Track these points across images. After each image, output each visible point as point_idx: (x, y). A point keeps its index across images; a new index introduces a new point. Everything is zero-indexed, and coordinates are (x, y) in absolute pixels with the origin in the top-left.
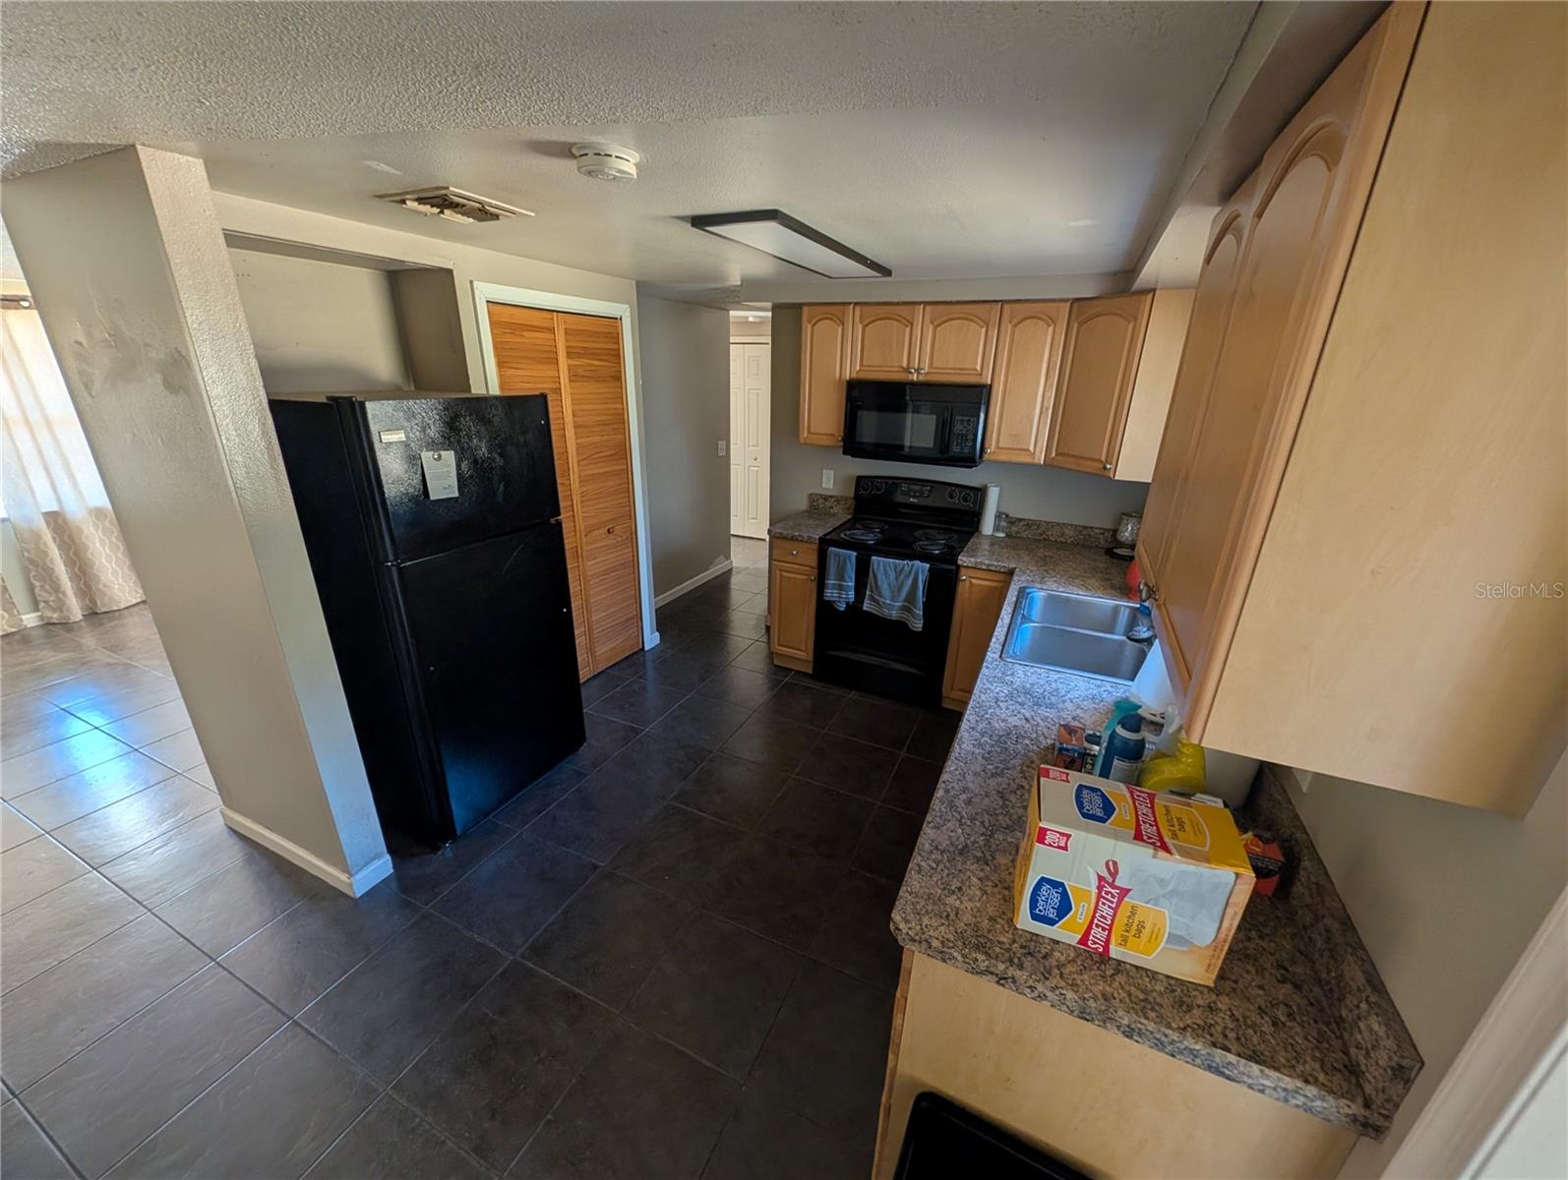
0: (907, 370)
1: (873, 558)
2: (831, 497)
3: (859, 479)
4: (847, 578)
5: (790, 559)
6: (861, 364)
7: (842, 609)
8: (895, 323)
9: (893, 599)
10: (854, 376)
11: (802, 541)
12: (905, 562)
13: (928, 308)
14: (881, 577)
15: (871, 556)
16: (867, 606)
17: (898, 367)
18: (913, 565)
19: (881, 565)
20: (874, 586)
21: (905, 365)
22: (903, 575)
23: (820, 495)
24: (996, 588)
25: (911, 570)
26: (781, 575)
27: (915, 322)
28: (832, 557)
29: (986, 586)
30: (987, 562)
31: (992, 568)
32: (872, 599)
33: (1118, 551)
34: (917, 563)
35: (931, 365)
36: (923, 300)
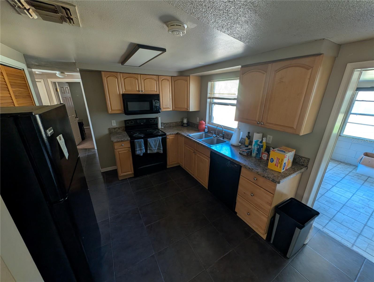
0: (139, 91)
1: (148, 139)
2: (117, 128)
3: (125, 121)
4: (143, 147)
5: (121, 147)
6: (125, 90)
7: (142, 155)
8: (133, 79)
9: (155, 148)
10: (124, 93)
11: (125, 141)
12: (156, 138)
13: (141, 75)
14: (151, 144)
15: (147, 139)
16: (148, 152)
17: (136, 90)
18: (158, 138)
19: (151, 140)
20: (149, 146)
21: (138, 90)
22: (156, 141)
23: (113, 128)
24: (174, 138)
25: (158, 139)
26: (119, 153)
27: (138, 79)
28: (137, 143)
29: (172, 138)
30: (172, 133)
31: (173, 134)
32: (150, 150)
33: (184, 125)
34: (159, 137)
35: (145, 90)
36: (140, 73)
